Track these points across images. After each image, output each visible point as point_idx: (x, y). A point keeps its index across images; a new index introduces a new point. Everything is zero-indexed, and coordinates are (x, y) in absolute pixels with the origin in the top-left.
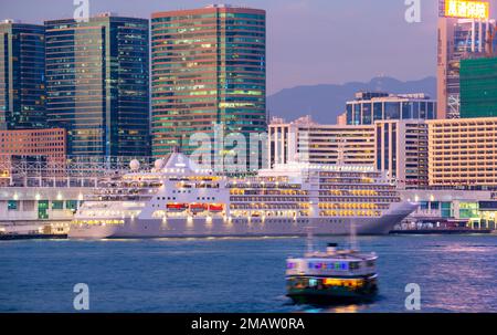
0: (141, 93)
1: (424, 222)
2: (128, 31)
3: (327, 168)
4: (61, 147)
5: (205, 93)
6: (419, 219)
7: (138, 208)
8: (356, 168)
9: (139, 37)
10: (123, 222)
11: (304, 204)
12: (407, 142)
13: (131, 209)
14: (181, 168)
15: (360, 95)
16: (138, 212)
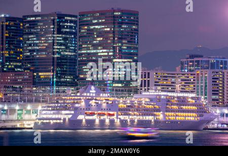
0: (73, 54)
1: (222, 124)
2: (66, 21)
3: (170, 94)
4: (30, 81)
5: (106, 54)
6: (219, 122)
7: (70, 114)
8: (185, 95)
9: (72, 24)
10: (62, 121)
11: (158, 113)
12: (213, 82)
13: (66, 114)
14: (93, 93)
15: (188, 56)
16: (70, 116)
